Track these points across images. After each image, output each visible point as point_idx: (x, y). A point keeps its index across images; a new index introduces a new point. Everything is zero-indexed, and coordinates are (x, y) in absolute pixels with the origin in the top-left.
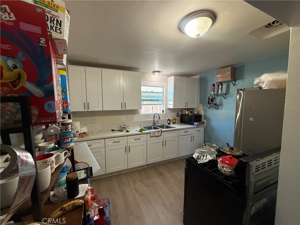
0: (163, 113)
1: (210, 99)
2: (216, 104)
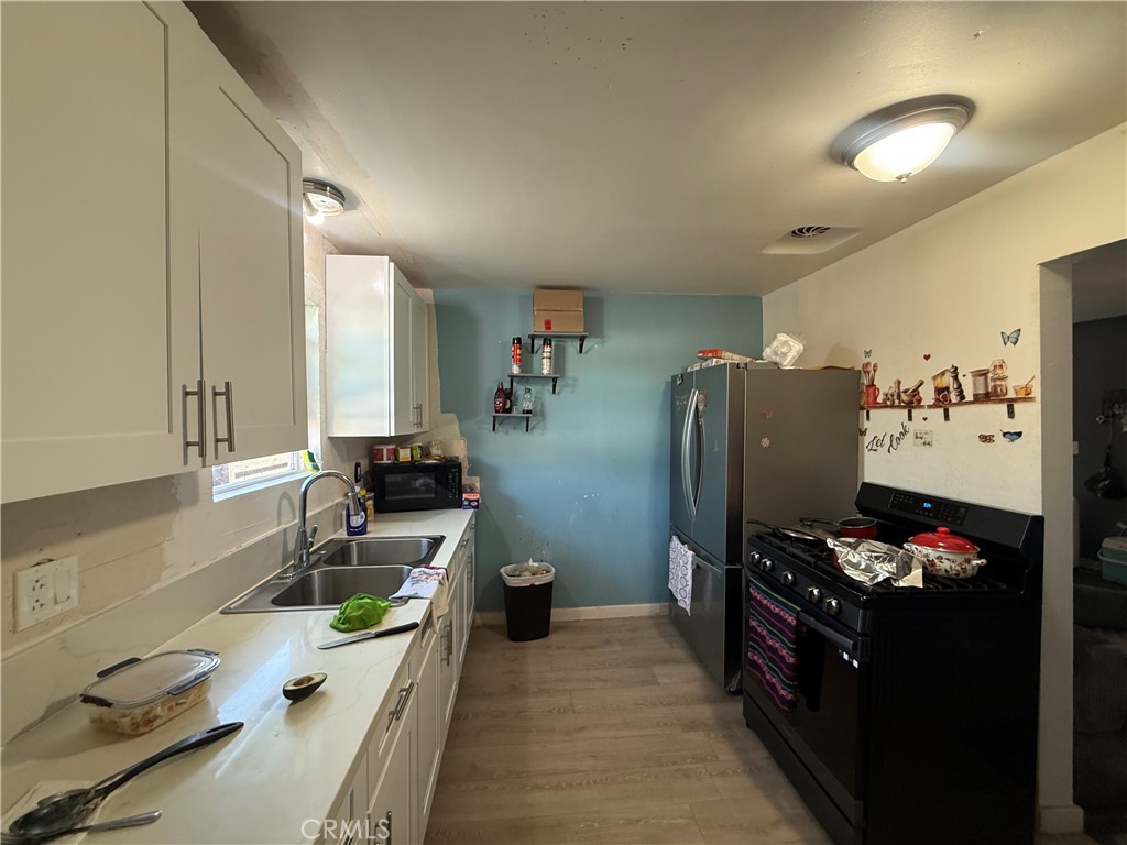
2: (531, 412)
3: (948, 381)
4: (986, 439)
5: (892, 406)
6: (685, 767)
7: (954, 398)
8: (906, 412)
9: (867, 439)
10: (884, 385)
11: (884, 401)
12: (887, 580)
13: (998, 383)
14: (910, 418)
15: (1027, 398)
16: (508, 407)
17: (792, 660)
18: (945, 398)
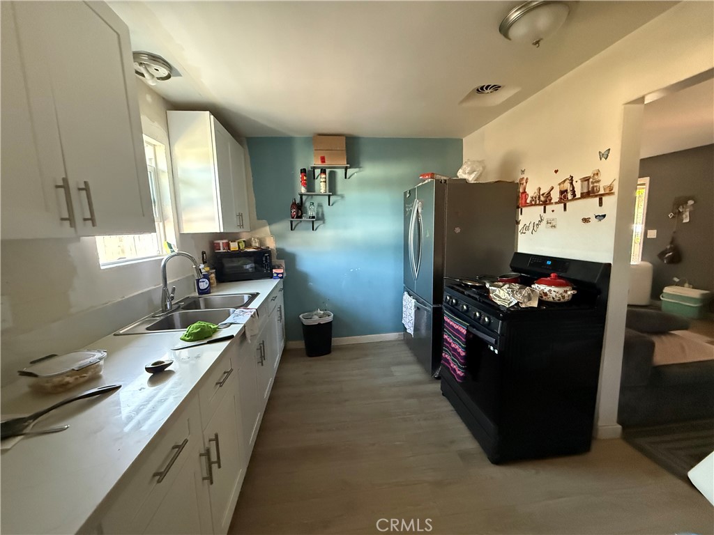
2: (314, 218)
3: (567, 186)
4: (586, 220)
5: (535, 205)
6: (405, 417)
7: (570, 196)
8: (543, 207)
9: (520, 226)
10: (531, 191)
11: (531, 201)
12: (517, 304)
13: (595, 184)
14: (545, 212)
15: (610, 193)
16: (300, 214)
17: (463, 354)
18: (565, 197)
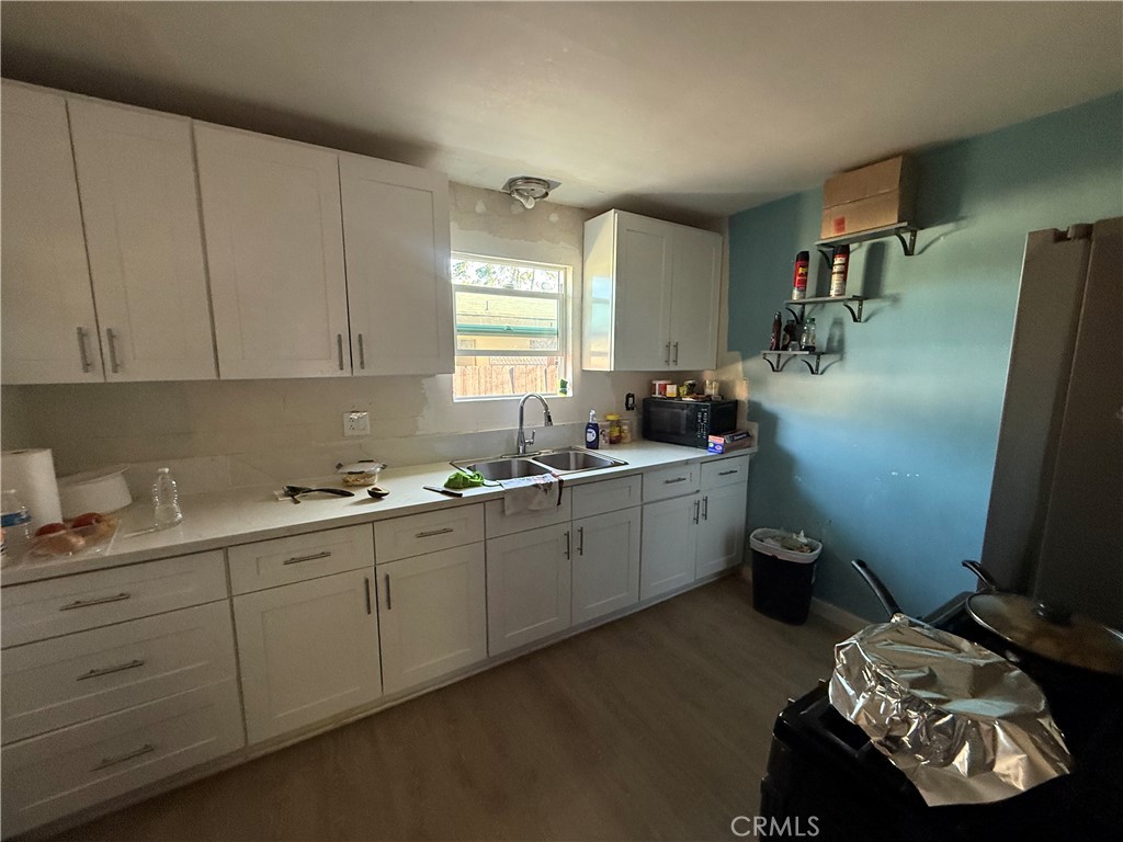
0: (565, 392)
1: (784, 324)
2: (811, 349)
